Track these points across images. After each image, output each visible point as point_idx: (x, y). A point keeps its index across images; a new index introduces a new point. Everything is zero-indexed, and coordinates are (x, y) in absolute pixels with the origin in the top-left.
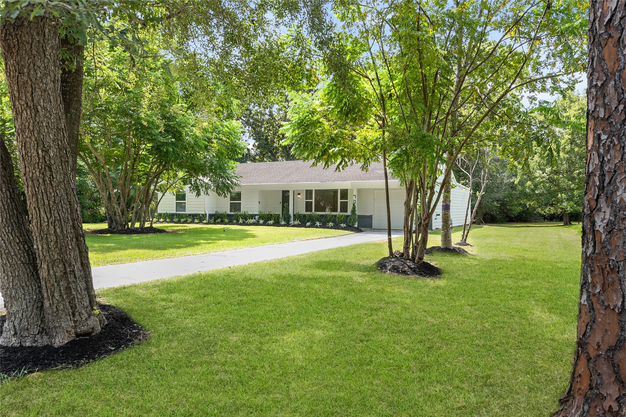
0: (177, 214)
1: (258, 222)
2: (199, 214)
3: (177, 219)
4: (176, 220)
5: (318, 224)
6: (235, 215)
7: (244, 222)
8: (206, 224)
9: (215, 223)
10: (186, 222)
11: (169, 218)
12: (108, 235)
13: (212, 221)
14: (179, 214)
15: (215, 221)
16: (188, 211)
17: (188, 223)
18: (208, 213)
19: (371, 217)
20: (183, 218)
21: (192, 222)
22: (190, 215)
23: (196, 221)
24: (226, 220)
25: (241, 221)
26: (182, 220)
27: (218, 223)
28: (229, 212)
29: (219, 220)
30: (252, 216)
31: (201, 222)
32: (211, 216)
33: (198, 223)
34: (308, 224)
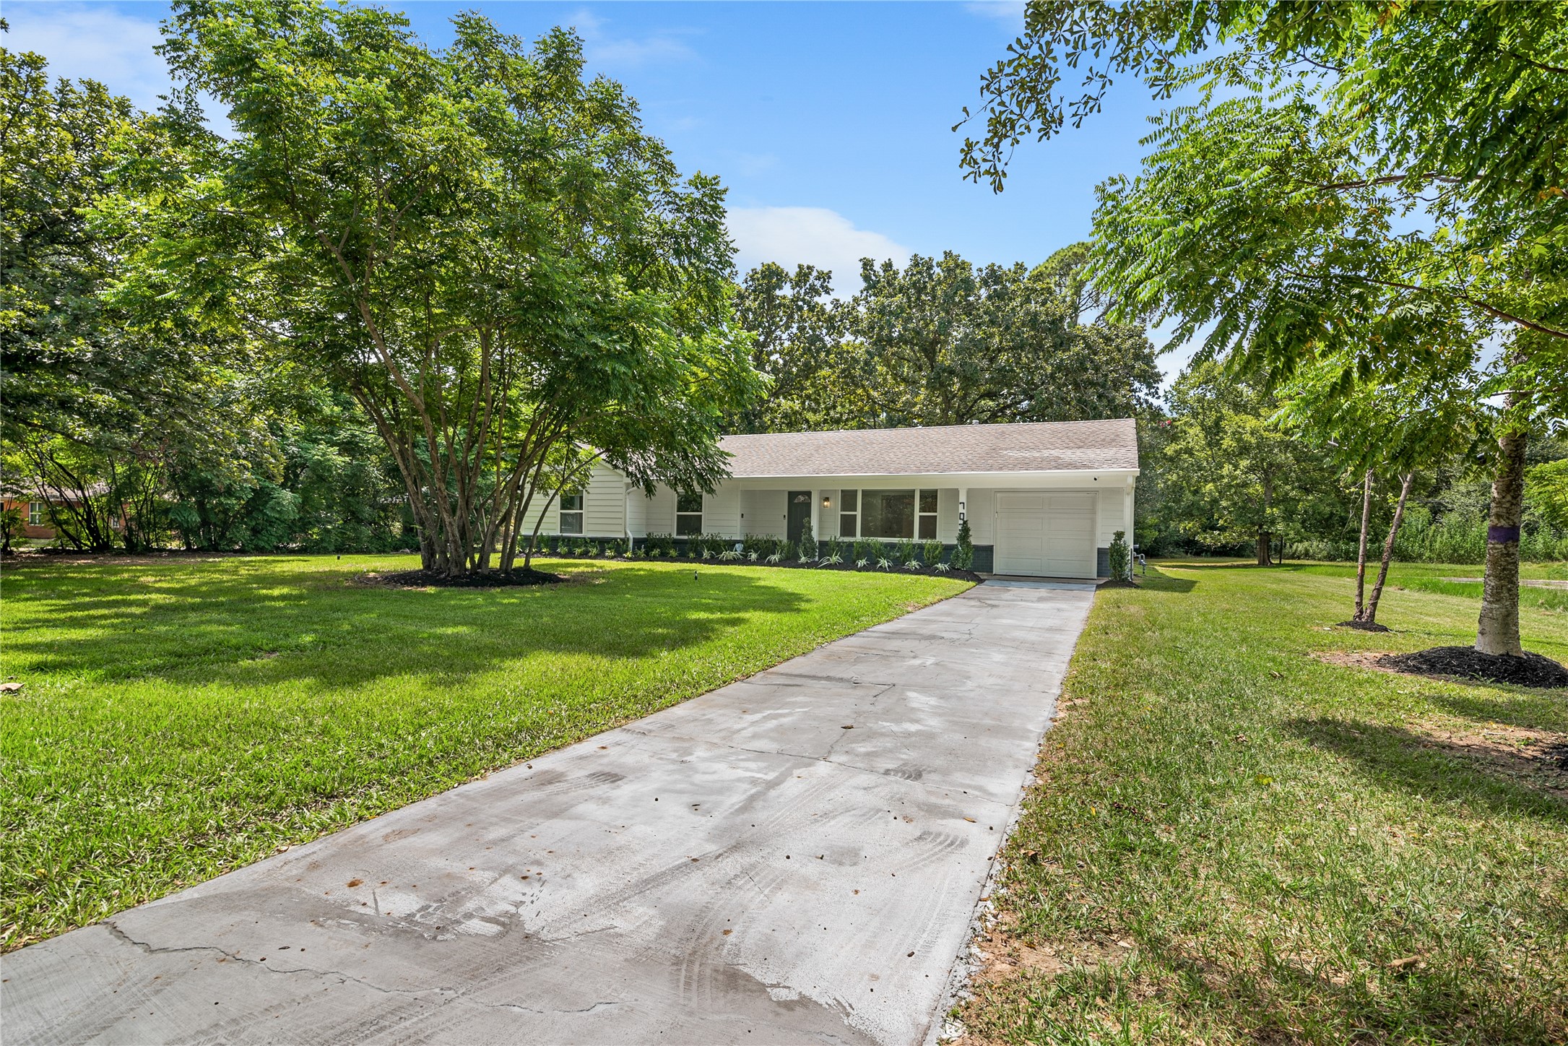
0: (564, 539)
1: (746, 556)
2: (615, 539)
3: (566, 549)
4: (562, 549)
5: (884, 563)
6: (691, 542)
7: (712, 556)
8: (630, 559)
9: (648, 558)
10: (585, 555)
11: (546, 546)
12: (430, 590)
13: (642, 552)
14: (569, 539)
15: (647, 553)
16: (587, 533)
17: (591, 558)
18: (631, 536)
19: (989, 549)
20: (579, 547)
21: (601, 555)
22: (593, 540)
23: (608, 553)
24: (673, 553)
25: (706, 554)
26: (578, 551)
27: (654, 559)
28: (675, 536)
29: (656, 552)
30: (731, 545)
31: (619, 555)
32: (638, 542)
33: (612, 558)
34: (861, 563)
